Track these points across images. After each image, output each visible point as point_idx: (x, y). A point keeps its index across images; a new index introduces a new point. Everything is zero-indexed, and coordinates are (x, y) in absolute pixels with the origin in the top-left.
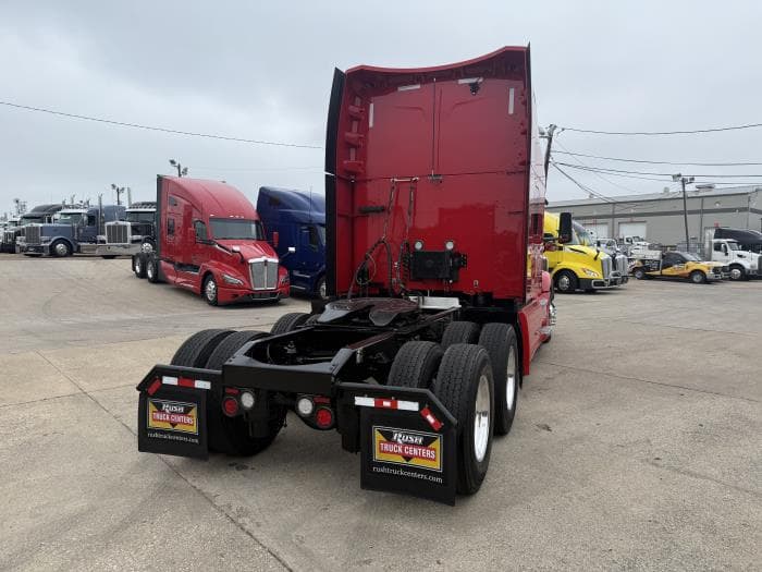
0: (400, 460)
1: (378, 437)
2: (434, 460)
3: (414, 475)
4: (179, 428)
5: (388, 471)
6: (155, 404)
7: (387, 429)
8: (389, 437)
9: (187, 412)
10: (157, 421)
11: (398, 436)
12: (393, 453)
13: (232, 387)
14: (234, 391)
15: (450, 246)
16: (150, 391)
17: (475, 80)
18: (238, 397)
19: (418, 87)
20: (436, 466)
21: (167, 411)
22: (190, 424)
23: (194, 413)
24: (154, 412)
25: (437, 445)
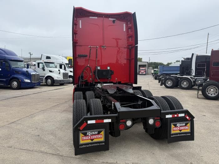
0: (179, 132)
1: (172, 126)
2: (188, 129)
3: (183, 135)
4: (95, 141)
5: (175, 136)
6: (83, 133)
7: (175, 123)
8: (175, 126)
9: (99, 133)
10: (84, 140)
11: (178, 125)
12: (177, 130)
13: (123, 119)
14: (124, 121)
15: (109, 68)
16: (81, 128)
17: (114, 19)
18: (125, 123)
19: (96, 18)
20: (189, 131)
21: (89, 135)
22: (100, 138)
23: (103, 133)
24: (82, 137)
25: (189, 125)
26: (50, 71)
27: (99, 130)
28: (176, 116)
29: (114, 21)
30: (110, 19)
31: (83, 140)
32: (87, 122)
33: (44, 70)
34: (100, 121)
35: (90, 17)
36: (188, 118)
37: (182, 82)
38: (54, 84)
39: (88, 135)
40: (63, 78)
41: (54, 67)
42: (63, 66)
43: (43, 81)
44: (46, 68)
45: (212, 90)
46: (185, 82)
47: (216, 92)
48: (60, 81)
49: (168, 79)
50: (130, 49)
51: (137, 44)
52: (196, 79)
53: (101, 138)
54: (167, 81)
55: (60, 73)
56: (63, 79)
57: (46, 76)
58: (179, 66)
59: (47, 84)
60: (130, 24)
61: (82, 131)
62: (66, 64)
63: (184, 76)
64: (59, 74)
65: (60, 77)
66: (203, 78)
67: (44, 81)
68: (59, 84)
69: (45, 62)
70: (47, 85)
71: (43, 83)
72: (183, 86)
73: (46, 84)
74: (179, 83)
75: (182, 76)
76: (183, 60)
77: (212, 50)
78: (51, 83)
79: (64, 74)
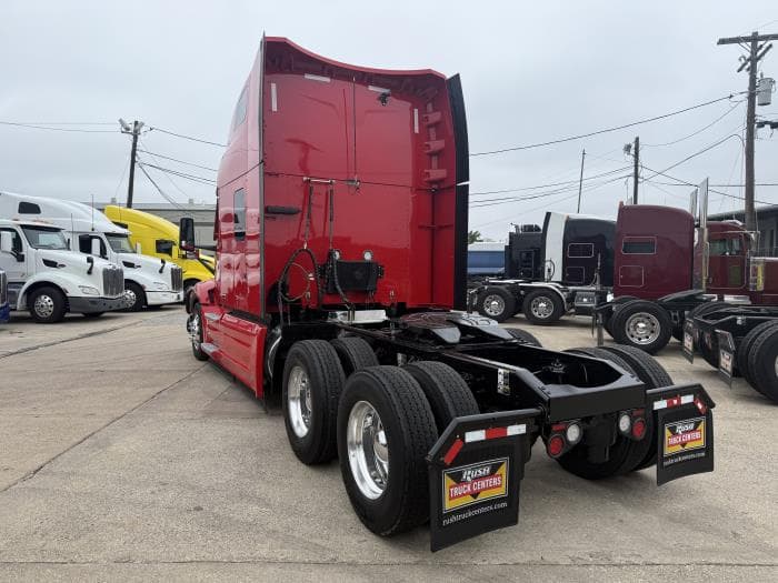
1: (668, 433)
2: (700, 439)
3: (688, 457)
4: (482, 497)
5: (673, 461)
6: (452, 476)
8: (673, 431)
9: (494, 471)
12: (676, 445)
13: (558, 423)
14: (562, 427)
15: (368, 256)
16: (447, 459)
17: (386, 91)
18: (565, 431)
19: (328, 80)
20: (701, 444)
21: (469, 478)
22: (496, 486)
23: (503, 470)
24: (451, 487)
25: (702, 427)
26: (50, 264)
27: (494, 461)
28: (675, 402)
29: (383, 98)
30: (371, 88)
31: (454, 498)
32: (463, 438)
33: (21, 258)
34: (496, 433)
35: (308, 77)
36: (700, 406)
37: (534, 303)
38: (68, 315)
39: (465, 482)
40: (106, 292)
41: (61, 244)
42: (96, 244)
43: (15, 302)
44: (27, 249)
45: (641, 325)
46: (542, 301)
47: (652, 332)
48: (93, 301)
49: (490, 293)
50: (433, 195)
51: (468, 180)
52: (575, 291)
53: (498, 486)
54: (487, 299)
55: (93, 270)
56: (102, 295)
57: (29, 282)
58: (503, 249)
59: (33, 312)
60: (435, 110)
61: (450, 467)
62: (106, 234)
63: (534, 284)
64: (89, 272)
65: (93, 288)
66: (593, 288)
67: (20, 302)
68: (81, 315)
69: (23, 226)
70: (35, 319)
71: (15, 310)
72: (536, 314)
73: (28, 314)
74: (525, 304)
75: (530, 282)
76: (513, 230)
77: (622, 203)
78: (52, 309)
79: (106, 273)
